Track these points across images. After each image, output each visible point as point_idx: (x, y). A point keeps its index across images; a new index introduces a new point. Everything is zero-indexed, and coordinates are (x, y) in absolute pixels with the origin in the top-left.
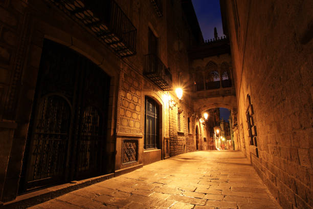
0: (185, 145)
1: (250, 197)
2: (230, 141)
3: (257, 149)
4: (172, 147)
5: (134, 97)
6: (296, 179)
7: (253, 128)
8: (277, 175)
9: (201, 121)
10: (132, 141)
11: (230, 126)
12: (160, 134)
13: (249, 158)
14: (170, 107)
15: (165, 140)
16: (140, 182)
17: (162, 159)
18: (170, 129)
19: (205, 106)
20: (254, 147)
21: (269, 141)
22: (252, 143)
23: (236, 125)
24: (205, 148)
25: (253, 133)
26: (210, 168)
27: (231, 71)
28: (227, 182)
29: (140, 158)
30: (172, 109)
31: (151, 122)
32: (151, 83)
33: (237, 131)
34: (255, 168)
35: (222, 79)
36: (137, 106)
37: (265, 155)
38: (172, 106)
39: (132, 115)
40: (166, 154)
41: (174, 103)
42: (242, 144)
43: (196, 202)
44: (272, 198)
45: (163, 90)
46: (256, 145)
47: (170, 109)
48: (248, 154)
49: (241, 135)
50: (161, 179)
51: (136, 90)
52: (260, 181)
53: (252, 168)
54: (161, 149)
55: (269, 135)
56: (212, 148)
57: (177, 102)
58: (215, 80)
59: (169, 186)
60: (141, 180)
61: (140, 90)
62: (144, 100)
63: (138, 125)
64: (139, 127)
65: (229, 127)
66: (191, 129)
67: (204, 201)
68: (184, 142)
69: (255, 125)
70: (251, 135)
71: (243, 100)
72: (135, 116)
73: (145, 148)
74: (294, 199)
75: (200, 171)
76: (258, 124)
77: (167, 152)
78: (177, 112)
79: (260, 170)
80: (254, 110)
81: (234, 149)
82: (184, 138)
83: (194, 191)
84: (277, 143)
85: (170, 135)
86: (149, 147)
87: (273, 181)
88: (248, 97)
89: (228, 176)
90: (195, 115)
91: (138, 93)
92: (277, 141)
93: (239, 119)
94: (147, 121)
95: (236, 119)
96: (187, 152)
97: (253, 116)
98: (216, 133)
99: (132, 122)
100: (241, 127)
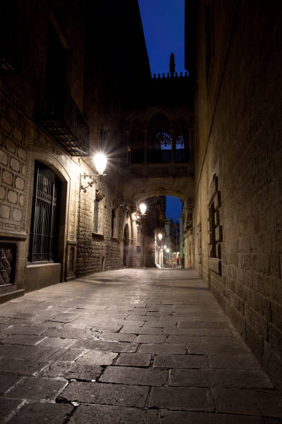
0: (104, 257)
1: (205, 336)
2: (178, 253)
3: (220, 262)
4: (81, 259)
5: (13, 160)
6: (272, 301)
7: (217, 230)
8: (245, 300)
9: (135, 217)
10: (6, 246)
11: (181, 230)
12: (60, 234)
13: (207, 279)
14: (81, 187)
15: (69, 247)
16: (17, 321)
17: (61, 282)
18: (79, 226)
19: (143, 191)
20: (216, 260)
21: (240, 248)
22: (213, 255)
23: (190, 227)
24: (138, 263)
25: (217, 238)
26: (144, 294)
27: (190, 135)
28: (172, 315)
29: (19, 278)
30: (85, 192)
31: (44, 211)
32: (48, 138)
33: (190, 237)
34: (214, 293)
35: (174, 146)
36: (18, 179)
37: (232, 271)
38: (85, 185)
39: (6, 195)
40: (70, 272)
41: (91, 181)
42: (197, 257)
43: (121, 349)
44: (236, 334)
45: (71, 153)
46: (220, 258)
47: (82, 191)
48: (206, 271)
49: (197, 243)
50: (61, 314)
51: (18, 146)
52: (221, 312)
53: (209, 294)
54: (62, 263)
55: (240, 238)
56: (149, 263)
57: (96, 178)
58: (163, 147)
59: (74, 326)
60: (20, 317)
61: (26, 149)
62: (33, 169)
63: (17, 216)
64: (19, 218)
65: (179, 231)
66: (116, 230)
67: (134, 346)
68: (104, 252)
69: (221, 224)
70: (213, 242)
71: (205, 185)
72: (13, 197)
73: (30, 259)
74: (266, 331)
75: (129, 300)
76: (226, 223)
77: (72, 269)
78: (94, 198)
79: (222, 294)
80: (222, 200)
81: (183, 267)
82: (104, 245)
83: (118, 332)
84: (251, 250)
85: (78, 238)
86: (38, 258)
87: (239, 309)
88: (215, 178)
89: (174, 307)
90: (125, 206)
91: (21, 153)
92: (252, 246)
93: (196, 216)
94: (37, 209)
95: (191, 217)
96: (106, 270)
97: (219, 209)
98: (158, 238)
99: (6, 208)
100: (197, 230)
